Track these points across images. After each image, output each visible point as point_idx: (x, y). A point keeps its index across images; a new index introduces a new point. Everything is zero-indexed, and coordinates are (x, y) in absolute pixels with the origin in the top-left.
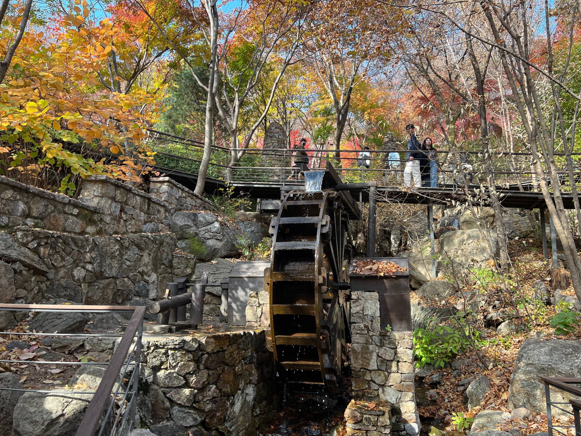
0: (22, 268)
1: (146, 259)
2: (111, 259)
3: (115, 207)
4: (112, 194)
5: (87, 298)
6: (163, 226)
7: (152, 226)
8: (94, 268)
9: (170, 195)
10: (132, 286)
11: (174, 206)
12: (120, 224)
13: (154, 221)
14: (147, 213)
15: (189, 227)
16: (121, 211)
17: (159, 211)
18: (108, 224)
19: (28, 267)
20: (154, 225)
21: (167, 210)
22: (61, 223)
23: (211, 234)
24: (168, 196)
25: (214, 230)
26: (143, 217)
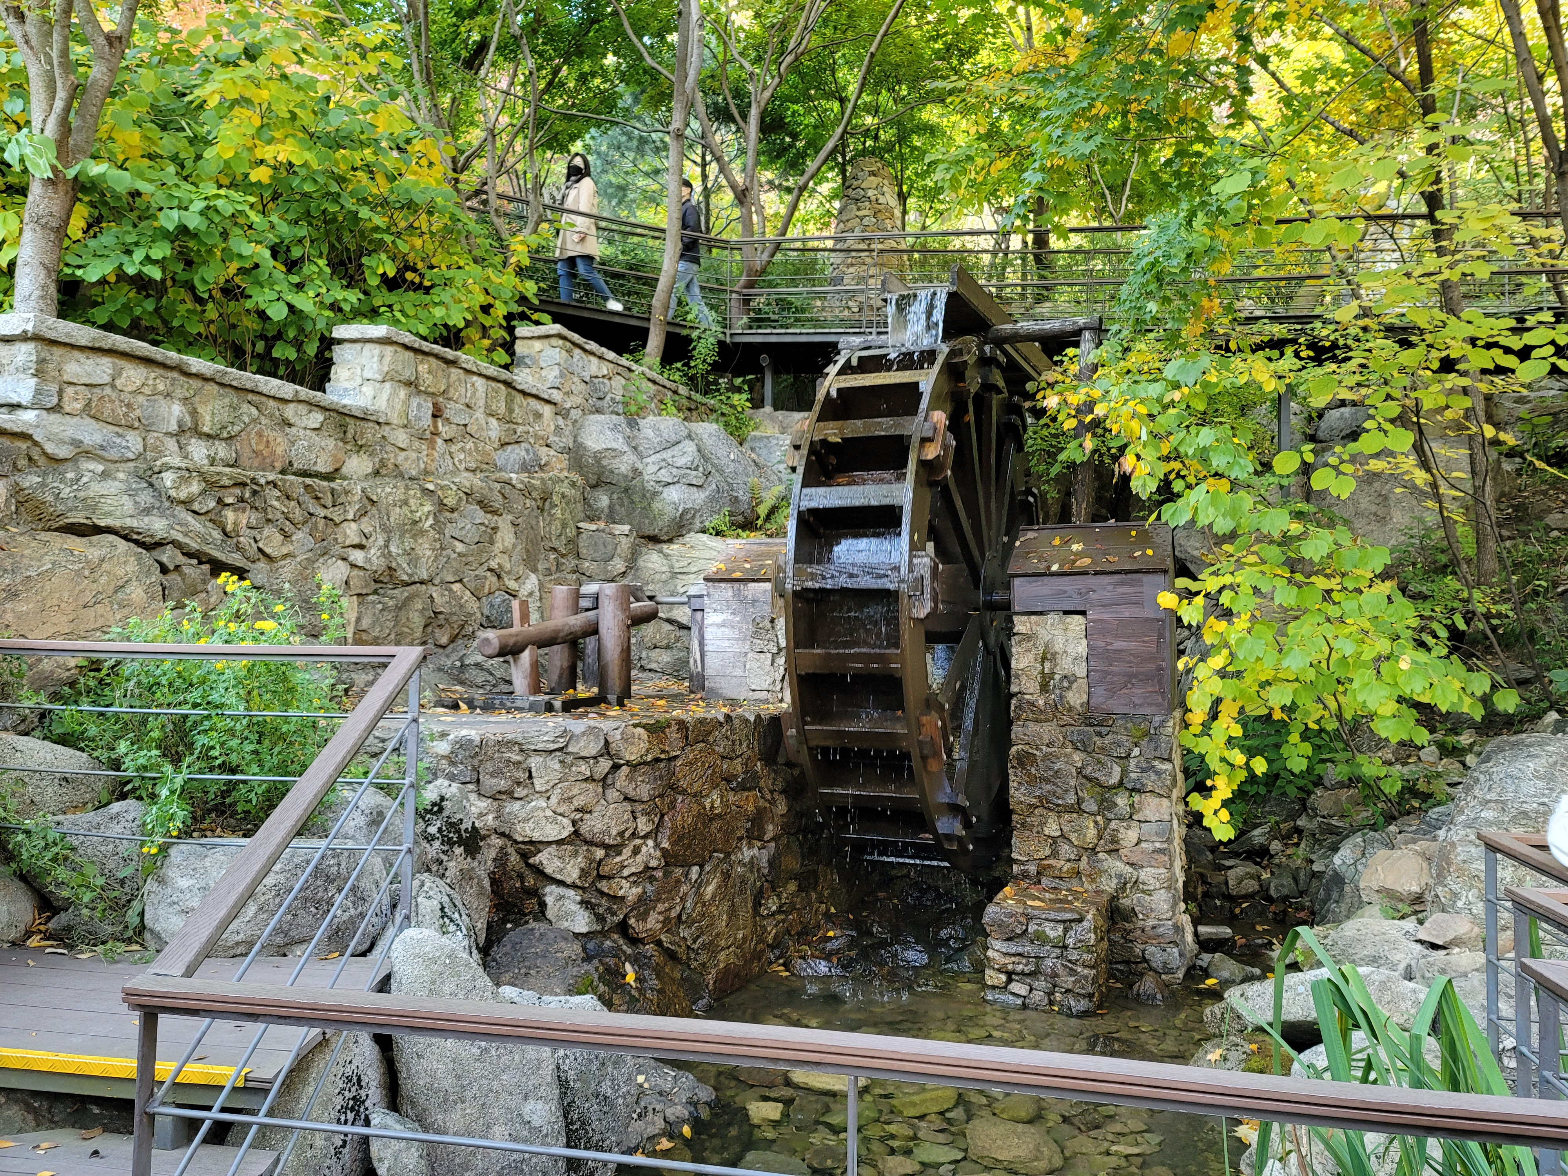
0: (181, 559)
1: (506, 537)
2: (414, 537)
3: (419, 406)
4: (408, 374)
5: (358, 631)
6: (552, 453)
7: (523, 453)
8: (368, 560)
9: (567, 372)
10: (472, 605)
11: (579, 400)
12: (434, 449)
13: (527, 441)
14: (508, 420)
15: (616, 453)
16: (434, 416)
17: (538, 416)
18: (403, 450)
19: (198, 558)
20: (527, 451)
21: (561, 412)
22: (279, 450)
23: (674, 471)
24: (562, 375)
25: (681, 461)
26: (495, 430)
